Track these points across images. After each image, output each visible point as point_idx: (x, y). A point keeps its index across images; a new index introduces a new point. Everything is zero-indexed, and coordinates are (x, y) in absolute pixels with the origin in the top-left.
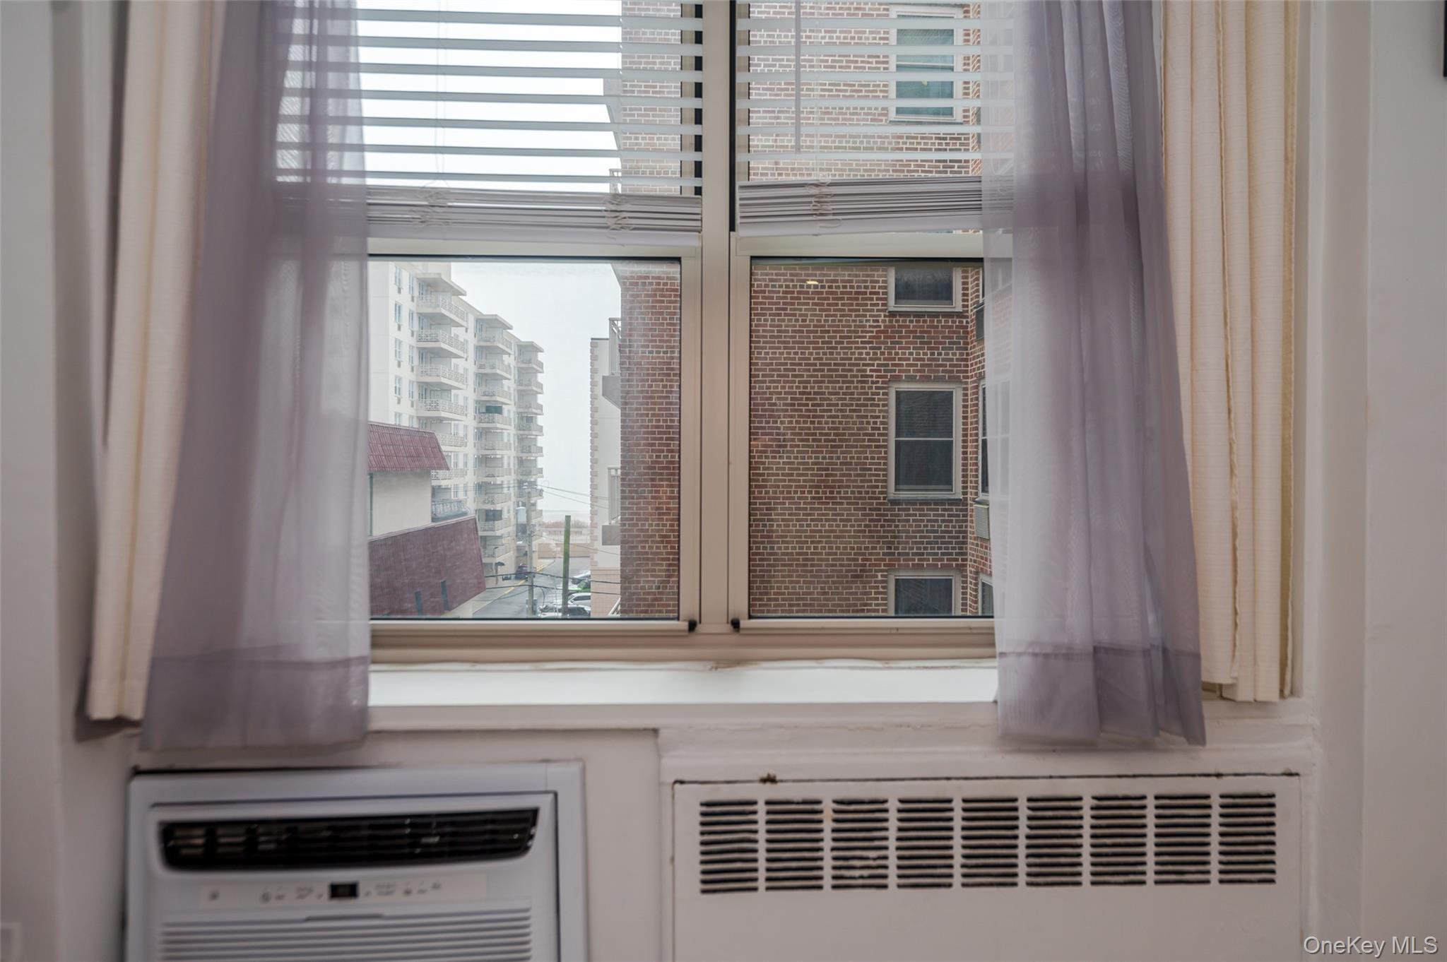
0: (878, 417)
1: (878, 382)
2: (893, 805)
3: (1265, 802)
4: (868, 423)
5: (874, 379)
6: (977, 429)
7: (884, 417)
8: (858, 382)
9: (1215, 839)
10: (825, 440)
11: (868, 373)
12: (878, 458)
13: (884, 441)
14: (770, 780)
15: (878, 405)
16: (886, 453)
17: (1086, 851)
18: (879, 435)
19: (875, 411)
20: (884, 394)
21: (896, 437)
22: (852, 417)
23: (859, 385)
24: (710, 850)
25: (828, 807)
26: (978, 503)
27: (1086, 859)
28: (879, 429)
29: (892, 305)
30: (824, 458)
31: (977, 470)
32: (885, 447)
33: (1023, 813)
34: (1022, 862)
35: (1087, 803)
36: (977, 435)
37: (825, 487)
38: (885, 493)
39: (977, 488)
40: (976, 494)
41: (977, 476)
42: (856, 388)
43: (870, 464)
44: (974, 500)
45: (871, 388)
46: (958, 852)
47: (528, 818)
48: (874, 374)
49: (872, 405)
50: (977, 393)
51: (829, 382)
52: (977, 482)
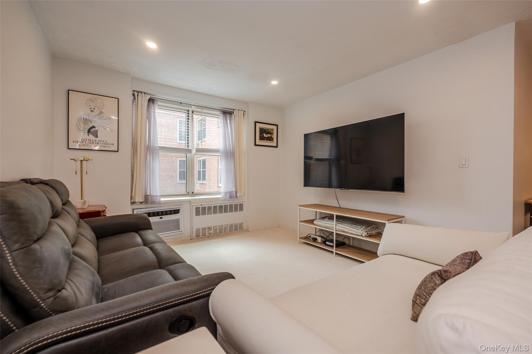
0: (175, 165)
1: (175, 158)
2: (212, 207)
3: (242, 204)
4: (173, 166)
5: (174, 157)
6: (197, 168)
7: (176, 165)
8: (171, 157)
9: (239, 208)
10: (163, 170)
11: (173, 156)
12: (175, 174)
13: (176, 170)
14: (202, 205)
15: (175, 163)
16: (177, 173)
17: (228, 209)
18: (175, 169)
19: (174, 164)
20: (176, 160)
21: (179, 169)
22: (169, 165)
23: (171, 158)
24: (196, 212)
25: (207, 207)
26: (197, 183)
27: (228, 210)
28: (175, 168)
29: (178, 141)
30: (162, 174)
31: (197, 177)
32: (177, 172)
33: (223, 206)
34: (223, 211)
35: (229, 205)
36: (197, 169)
37: (163, 180)
38: (177, 181)
39: (197, 180)
40: (196, 181)
41: (197, 178)
42: (170, 159)
43: (173, 175)
44: (196, 183)
45: (173, 159)
46: (218, 210)
47: (179, 210)
48: (174, 156)
49: (174, 163)
50: (197, 161)
51: (164, 157)
52: (197, 179)
